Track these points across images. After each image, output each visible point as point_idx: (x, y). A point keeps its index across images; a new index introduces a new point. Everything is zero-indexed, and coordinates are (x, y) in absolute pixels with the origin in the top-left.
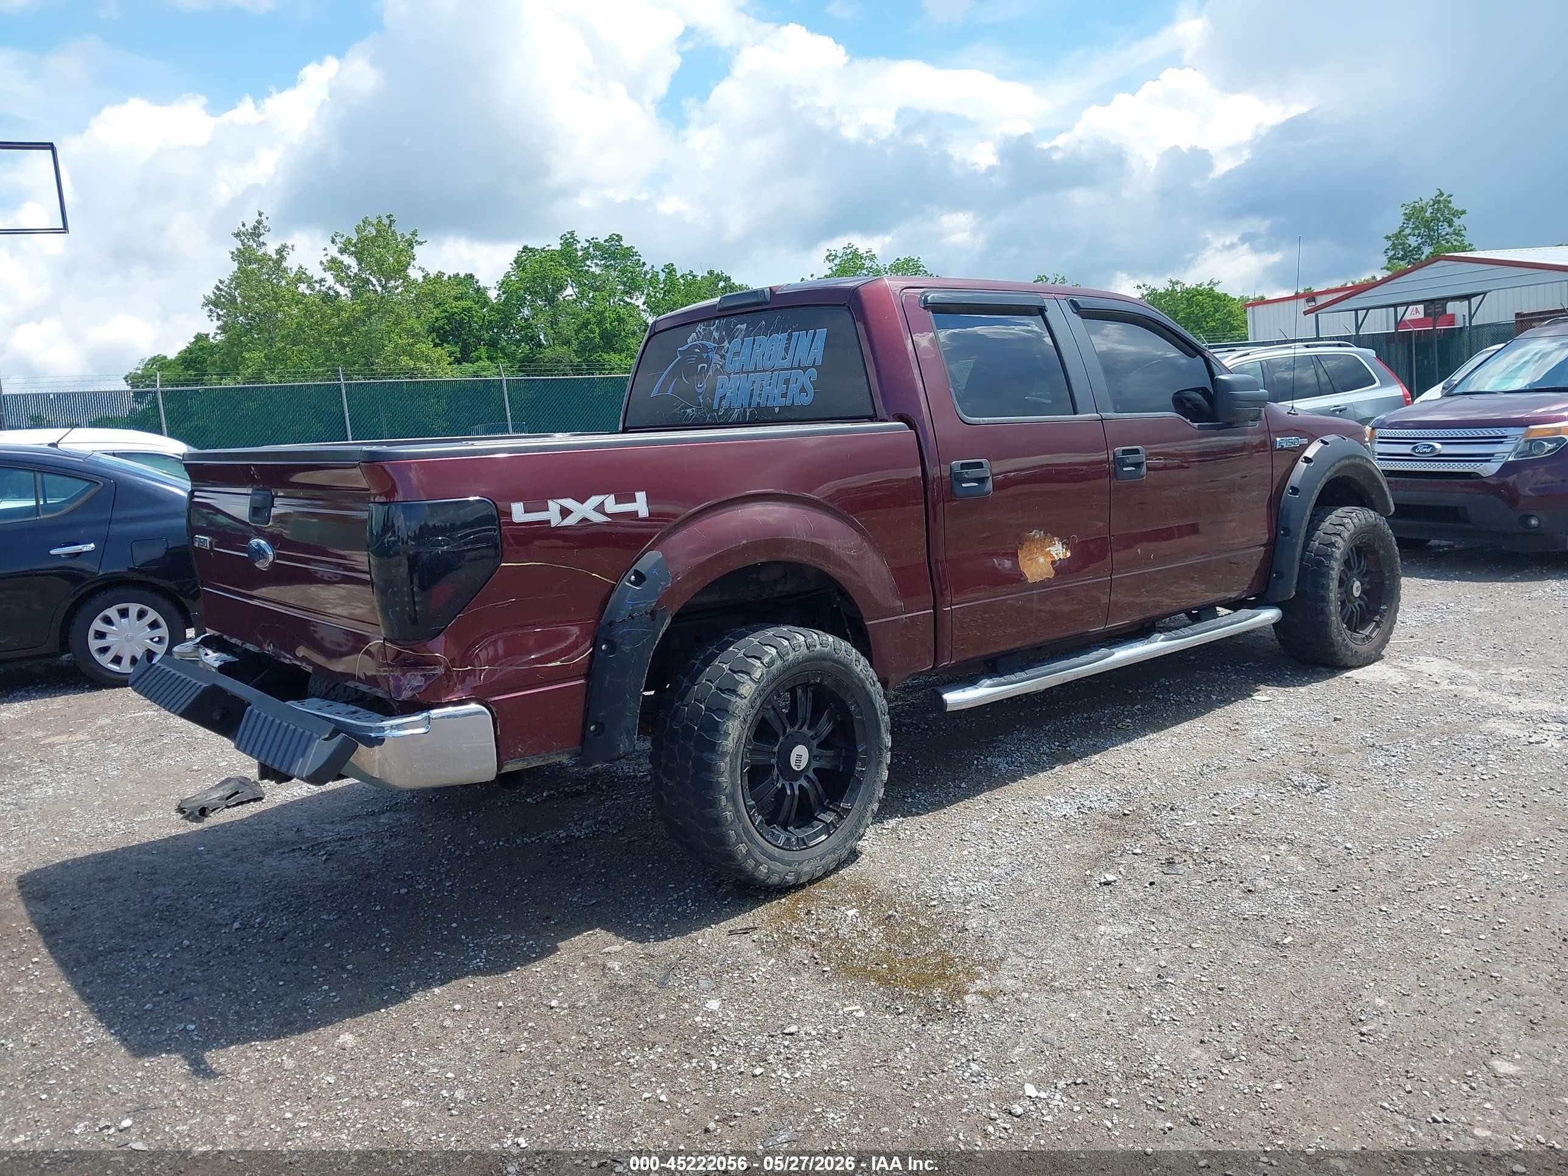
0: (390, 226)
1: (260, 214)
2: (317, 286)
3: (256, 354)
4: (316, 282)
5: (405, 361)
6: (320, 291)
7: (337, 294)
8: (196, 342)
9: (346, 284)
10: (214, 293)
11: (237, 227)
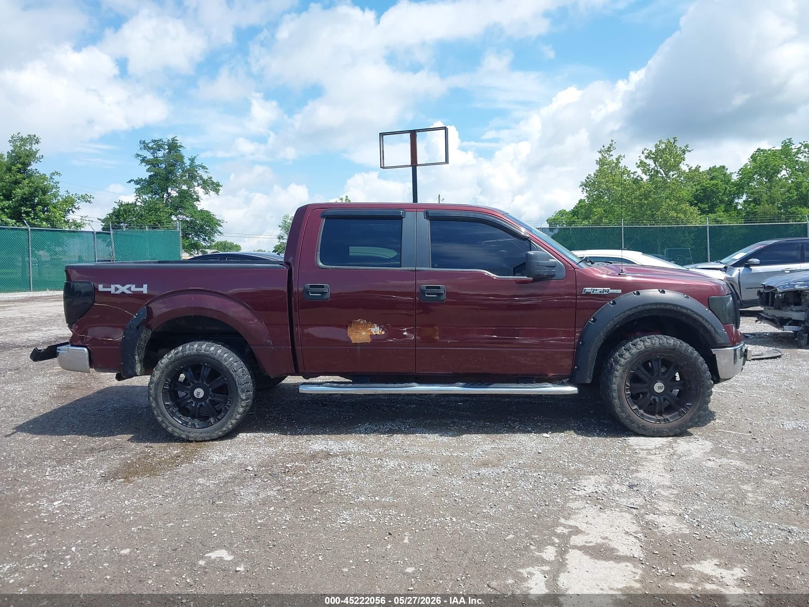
0: (674, 143)
1: (612, 141)
2: (632, 175)
3: (599, 209)
4: (632, 173)
5: (673, 214)
6: (633, 178)
7: (642, 179)
8: (579, 203)
9: (648, 174)
10: (586, 180)
11: (600, 148)
